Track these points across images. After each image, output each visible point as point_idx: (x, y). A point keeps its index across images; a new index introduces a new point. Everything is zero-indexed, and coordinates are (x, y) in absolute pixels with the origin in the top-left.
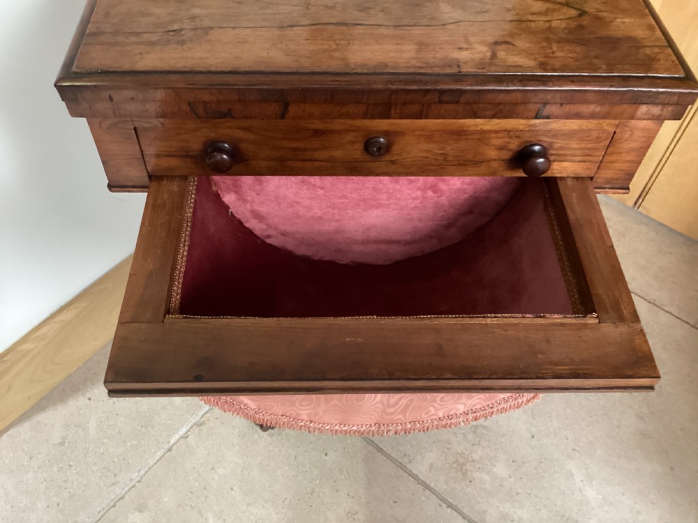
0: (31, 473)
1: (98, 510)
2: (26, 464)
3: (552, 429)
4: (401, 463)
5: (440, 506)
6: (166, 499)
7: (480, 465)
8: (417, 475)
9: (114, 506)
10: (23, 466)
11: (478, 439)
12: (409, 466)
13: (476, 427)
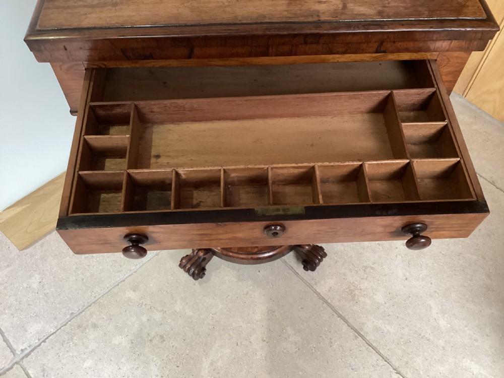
0: (68, 258)
1: (108, 286)
2: (65, 252)
3: (421, 275)
4: (309, 284)
5: (333, 315)
6: (151, 285)
7: (365, 293)
8: (319, 293)
9: (118, 285)
10: (63, 252)
11: (366, 276)
12: (315, 287)
13: (366, 267)
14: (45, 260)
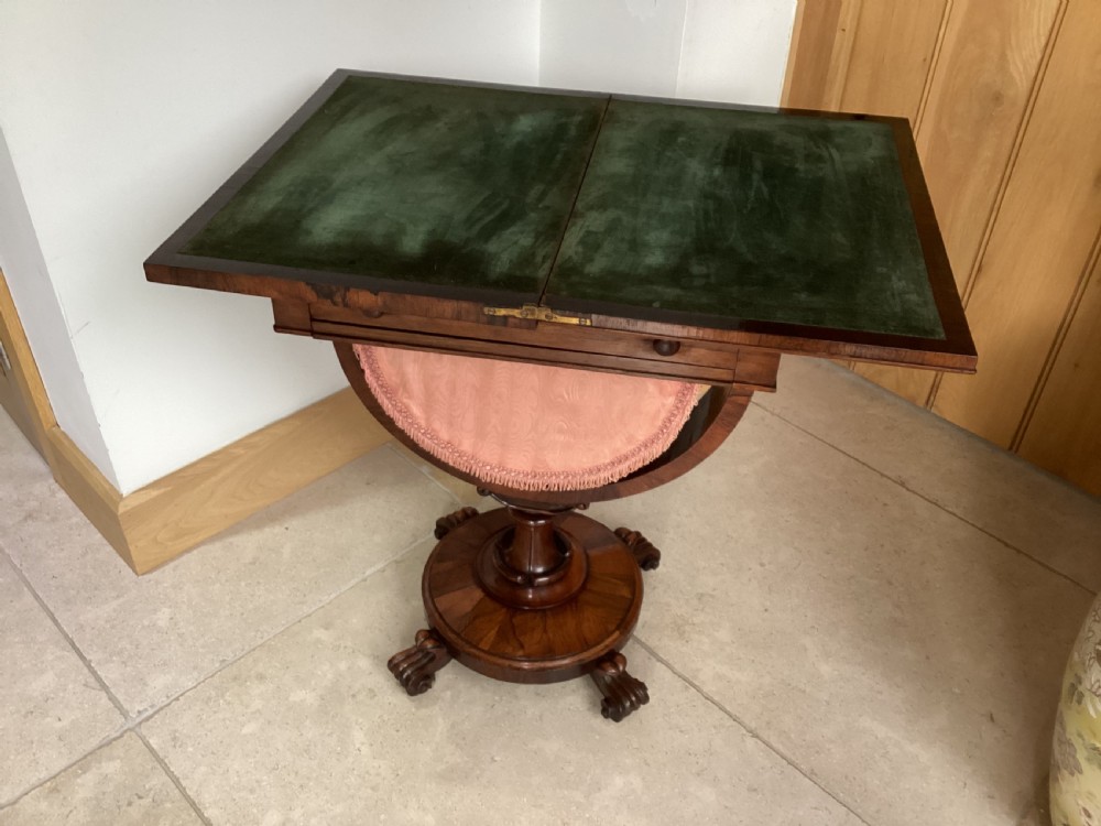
0: (218, 585)
1: (283, 623)
2: (213, 577)
3: (790, 605)
6: (354, 621)
7: (700, 629)
9: (300, 622)
10: (210, 578)
13: (702, 595)
14: (180, 589)
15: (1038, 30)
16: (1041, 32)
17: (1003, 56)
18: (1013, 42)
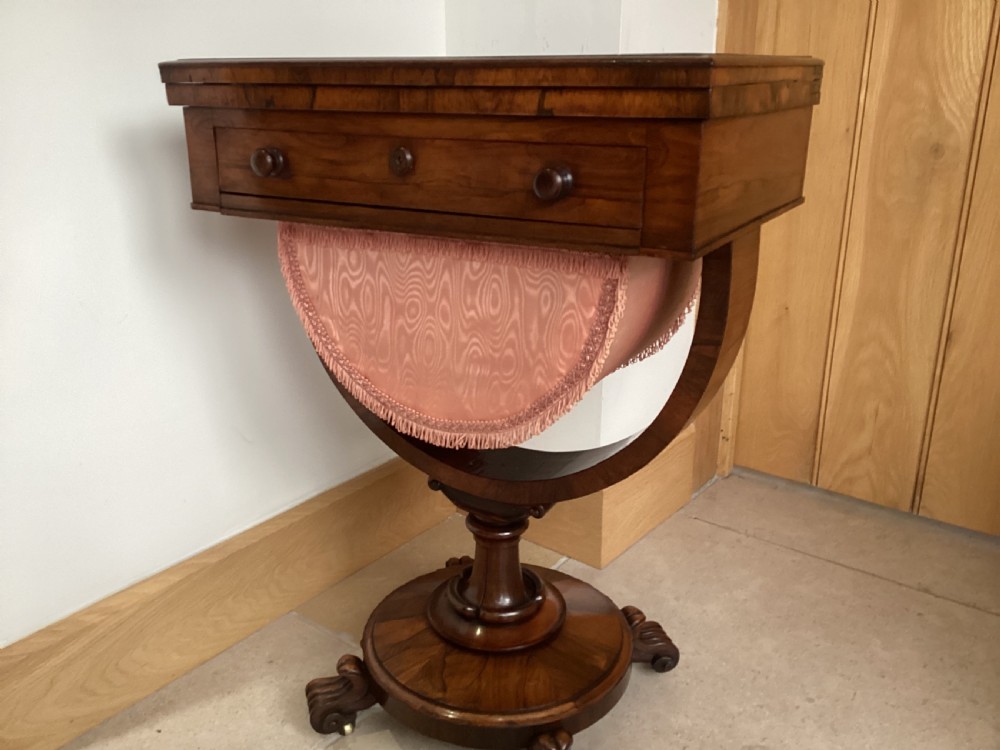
15: (970, 70)
16: (974, 71)
17: (935, 105)
18: (945, 90)
